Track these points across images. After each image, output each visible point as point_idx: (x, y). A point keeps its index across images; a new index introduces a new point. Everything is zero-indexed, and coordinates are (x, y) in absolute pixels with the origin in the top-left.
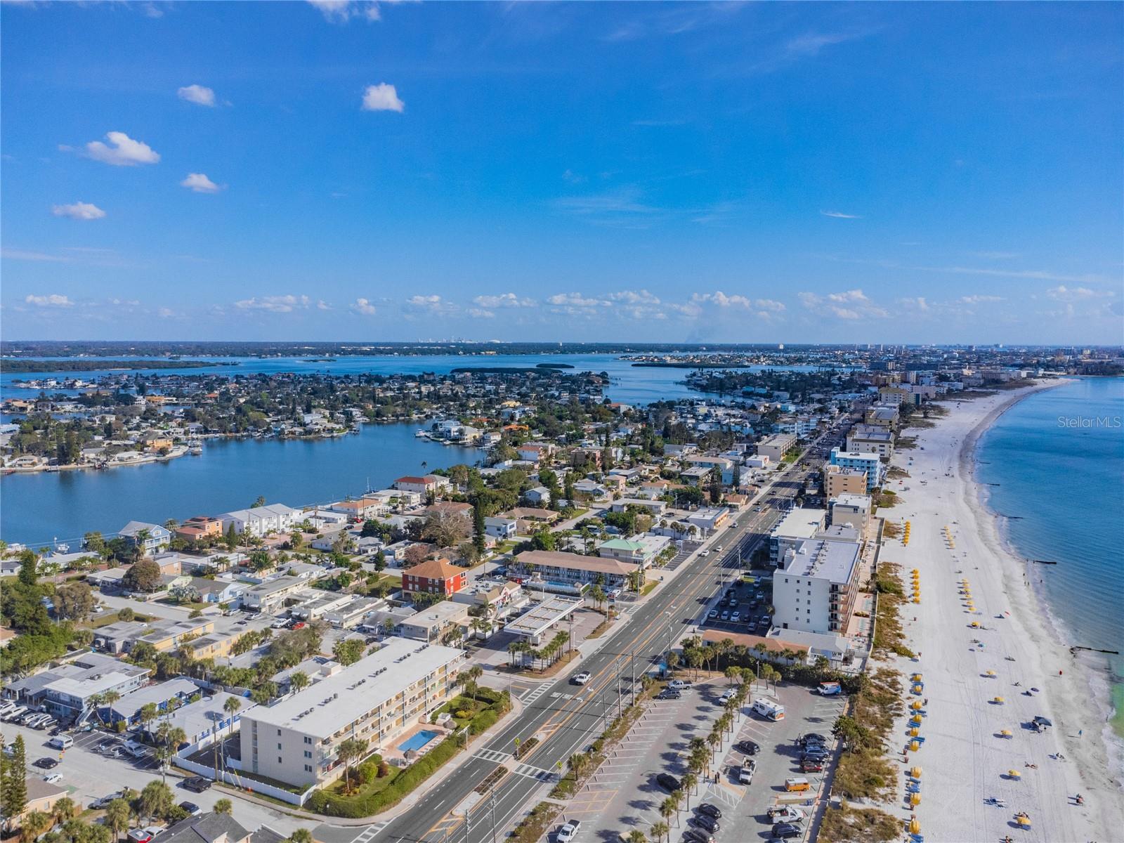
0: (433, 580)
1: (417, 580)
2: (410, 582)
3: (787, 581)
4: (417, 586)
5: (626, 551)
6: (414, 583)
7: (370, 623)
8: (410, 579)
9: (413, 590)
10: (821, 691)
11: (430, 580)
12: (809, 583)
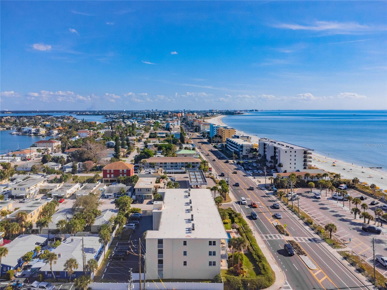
0: (123, 171)
1: (112, 172)
2: (108, 174)
3: (286, 152)
4: (112, 175)
5: (190, 154)
6: (110, 173)
7: (108, 193)
8: (108, 172)
9: (110, 177)
10: (342, 188)
11: (121, 170)
12: (295, 152)
